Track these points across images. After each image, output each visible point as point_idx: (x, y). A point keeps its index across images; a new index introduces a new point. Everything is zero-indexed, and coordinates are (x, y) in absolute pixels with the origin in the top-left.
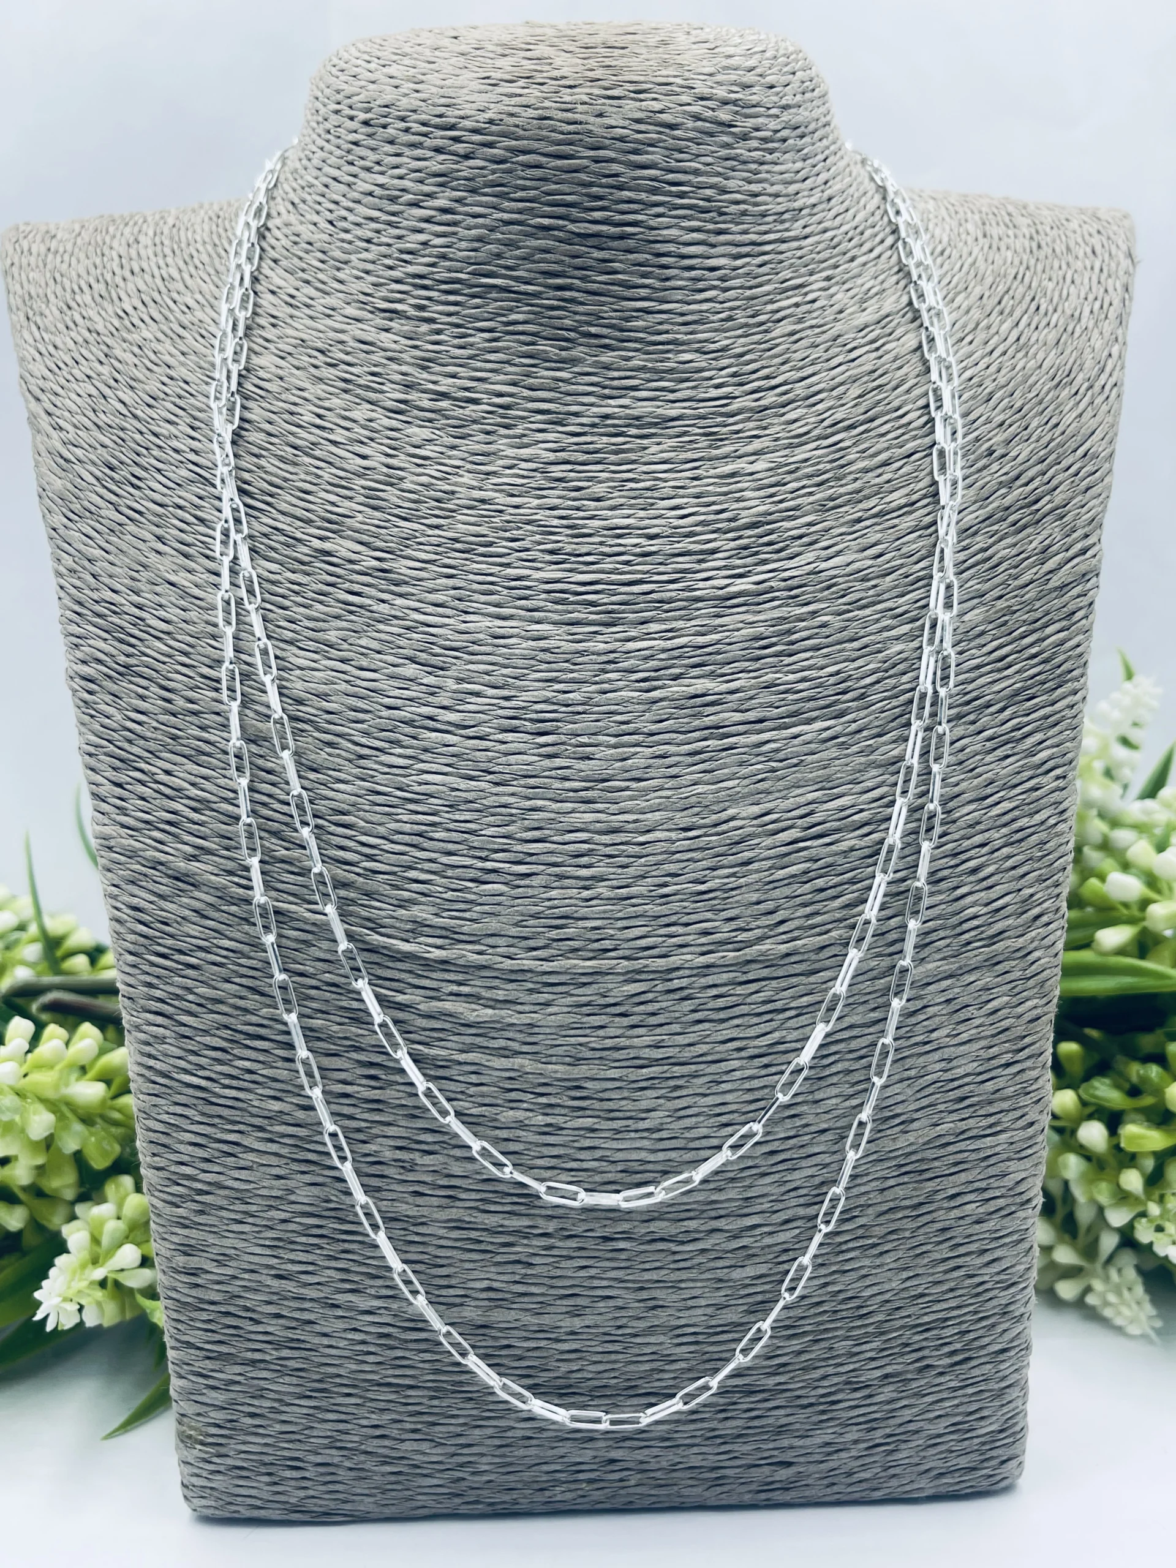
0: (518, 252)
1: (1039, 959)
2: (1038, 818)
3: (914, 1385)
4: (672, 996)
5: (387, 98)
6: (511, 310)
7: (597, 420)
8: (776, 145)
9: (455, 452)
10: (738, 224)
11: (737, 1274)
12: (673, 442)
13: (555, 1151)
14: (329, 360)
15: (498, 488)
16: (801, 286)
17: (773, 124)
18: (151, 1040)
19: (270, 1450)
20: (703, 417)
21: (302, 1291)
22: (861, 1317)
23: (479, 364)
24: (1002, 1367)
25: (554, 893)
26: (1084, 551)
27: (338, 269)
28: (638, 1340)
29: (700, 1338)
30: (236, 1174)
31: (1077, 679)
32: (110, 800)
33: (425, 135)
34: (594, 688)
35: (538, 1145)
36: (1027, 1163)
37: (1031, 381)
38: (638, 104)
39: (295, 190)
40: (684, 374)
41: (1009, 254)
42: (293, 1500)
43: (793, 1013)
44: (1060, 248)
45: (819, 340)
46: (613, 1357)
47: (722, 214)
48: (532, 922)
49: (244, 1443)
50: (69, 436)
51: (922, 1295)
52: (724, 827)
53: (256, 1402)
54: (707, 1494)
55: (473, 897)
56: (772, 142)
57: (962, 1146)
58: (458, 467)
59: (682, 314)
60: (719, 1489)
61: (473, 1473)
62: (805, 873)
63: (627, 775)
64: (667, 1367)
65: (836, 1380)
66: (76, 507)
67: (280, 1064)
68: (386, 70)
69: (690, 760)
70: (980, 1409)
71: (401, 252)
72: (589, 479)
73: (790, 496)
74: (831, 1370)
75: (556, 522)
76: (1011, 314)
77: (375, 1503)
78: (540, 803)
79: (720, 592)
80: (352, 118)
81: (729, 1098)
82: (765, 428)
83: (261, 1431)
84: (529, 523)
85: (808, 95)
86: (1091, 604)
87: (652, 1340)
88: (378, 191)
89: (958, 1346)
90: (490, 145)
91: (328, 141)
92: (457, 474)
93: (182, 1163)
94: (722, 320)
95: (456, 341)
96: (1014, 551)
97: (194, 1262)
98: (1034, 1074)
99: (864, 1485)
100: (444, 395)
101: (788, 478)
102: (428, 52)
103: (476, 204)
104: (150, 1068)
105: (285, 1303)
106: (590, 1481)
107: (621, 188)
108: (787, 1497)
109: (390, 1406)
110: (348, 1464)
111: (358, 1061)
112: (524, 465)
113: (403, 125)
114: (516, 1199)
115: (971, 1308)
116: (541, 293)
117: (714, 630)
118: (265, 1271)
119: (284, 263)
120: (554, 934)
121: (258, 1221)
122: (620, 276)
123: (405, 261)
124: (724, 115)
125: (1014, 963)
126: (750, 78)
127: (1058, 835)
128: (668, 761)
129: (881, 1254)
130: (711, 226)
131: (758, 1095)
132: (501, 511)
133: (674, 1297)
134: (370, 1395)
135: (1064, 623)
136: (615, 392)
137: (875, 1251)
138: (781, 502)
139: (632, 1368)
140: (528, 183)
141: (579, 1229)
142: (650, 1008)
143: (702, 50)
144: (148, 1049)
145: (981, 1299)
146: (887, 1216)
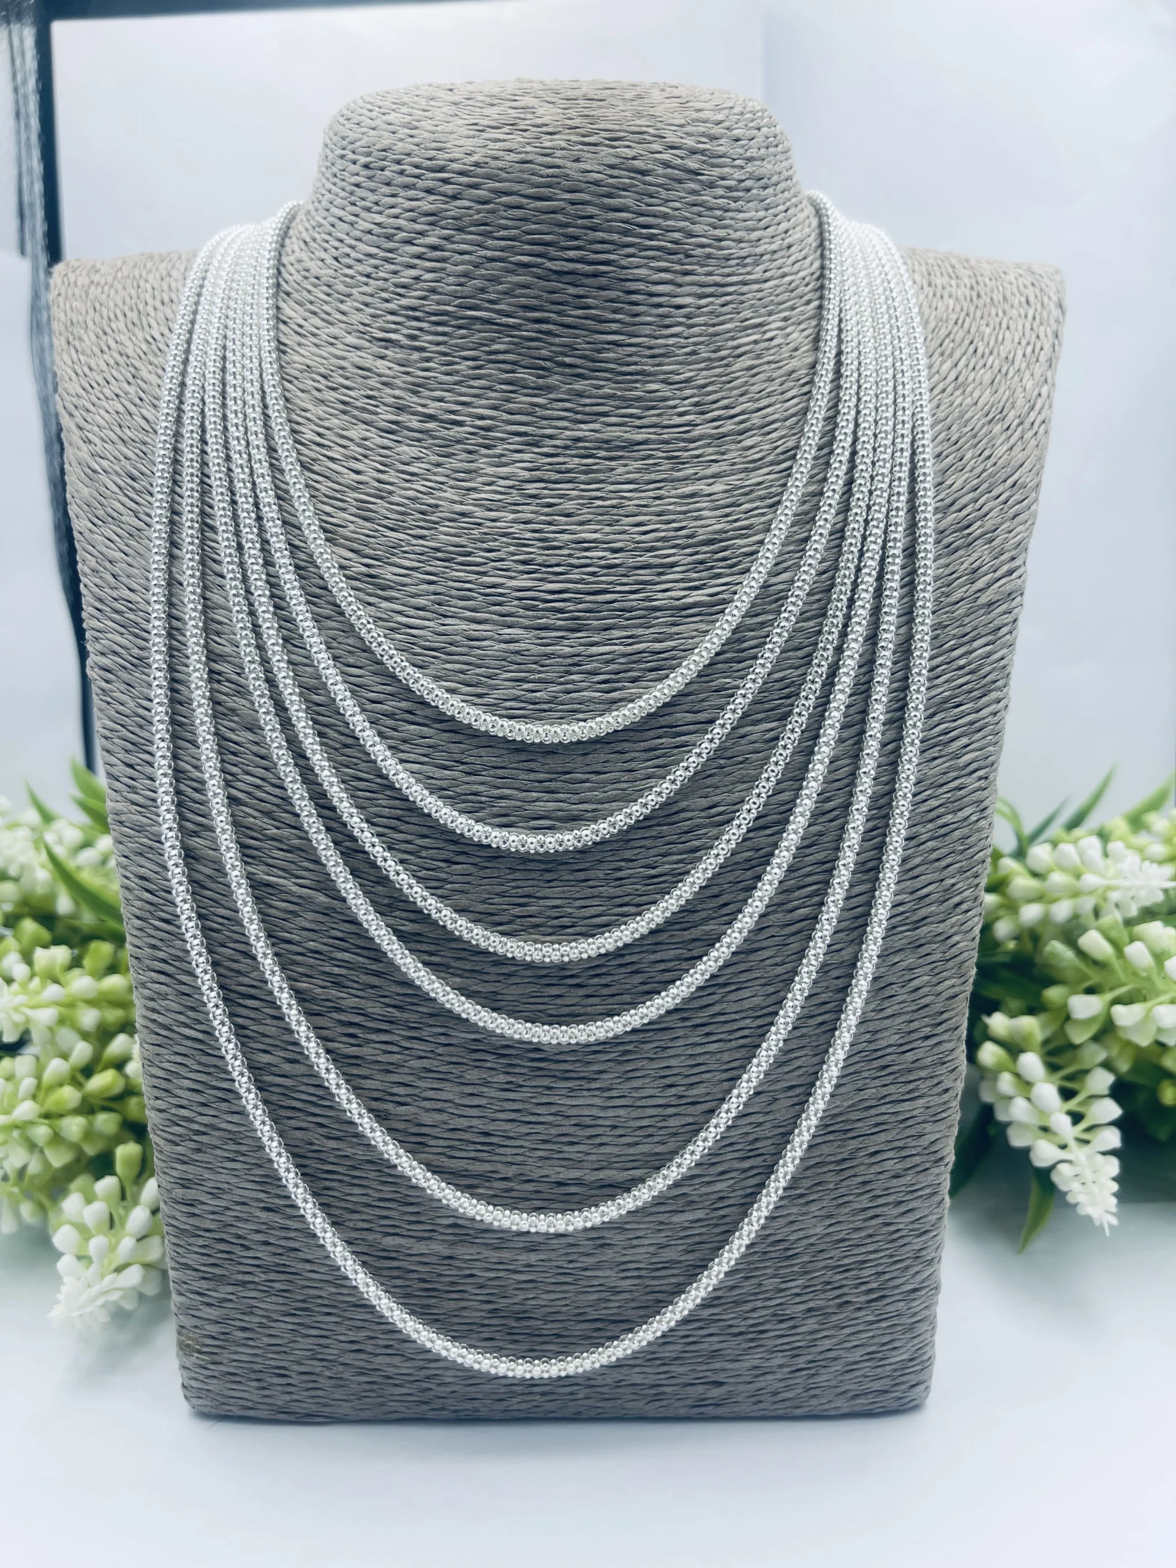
0: (500, 287)
1: (958, 943)
2: (961, 815)
3: (834, 1318)
4: (623, 970)
5: (386, 142)
6: (493, 340)
7: (569, 443)
8: (740, 194)
9: (440, 470)
10: (703, 266)
11: (676, 1219)
12: (638, 465)
13: (515, 1106)
14: (330, 384)
15: (477, 503)
16: (760, 325)
17: (738, 175)
18: (155, 996)
19: (259, 1360)
20: (667, 442)
21: (287, 1222)
22: (788, 1258)
23: (464, 390)
24: (914, 1304)
25: (518, 875)
26: (1010, 573)
27: (342, 302)
28: (588, 1273)
29: (643, 1273)
30: (230, 1118)
31: (999, 689)
32: (122, 779)
33: (418, 177)
34: (559, 687)
35: (500, 1100)
36: (941, 1126)
37: (966, 417)
38: (612, 150)
39: (307, 230)
40: (650, 403)
41: (951, 302)
42: (279, 1403)
43: (733, 987)
44: (997, 297)
45: (775, 375)
46: (565, 1288)
47: (688, 256)
48: (497, 900)
49: (236, 1353)
50: (97, 449)
51: (843, 1240)
52: (675, 818)
53: (246, 1318)
54: (647, 1407)
55: (444, 876)
56: (738, 191)
57: (883, 1109)
58: (442, 483)
59: (650, 348)
60: (658, 1404)
61: (439, 1385)
62: (747, 860)
63: (588, 769)
64: (612, 1298)
65: (764, 1313)
66: (101, 513)
67: (268, 1022)
68: (386, 117)
69: (645, 755)
70: (893, 1340)
71: (396, 286)
72: (561, 496)
73: (743, 516)
74: (759, 1304)
75: (529, 535)
76: (951, 355)
77: (352, 1407)
78: (507, 792)
79: (677, 603)
80: (354, 163)
81: (673, 1062)
82: (723, 454)
83: (251, 1343)
84: (505, 535)
85: (771, 150)
86: (1015, 621)
87: (600, 1273)
88: (377, 230)
89: (874, 1285)
90: (475, 186)
91: (335, 184)
92: (440, 489)
93: (182, 1107)
94: (687, 354)
95: (444, 368)
96: (947, 572)
97: (191, 1194)
98: (950, 1046)
99: (787, 1404)
100: (431, 418)
101: (743, 499)
102: (423, 102)
103: (464, 241)
104: (154, 1021)
105: (273, 1232)
106: (543, 1394)
107: (594, 229)
108: (719, 1411)
109: (366, 1324)
110: (328, 1373)
111: (340, 1021)
112: (502, 482)
113: (398, 167)
114: (479, 1147)
115: (887, 1252)
116: (520, 325)
117: (671, 637)
118: (255, 1204)
119: (295, 295)
120: (517, 911)
121: (249, 1160)
122: (593, 312)
123: (400, 295)
124: (692, 164)
125: (935, 946)
126: (717, 130)
127: (979, 830)
128: (628, 756)
129: (808, 1203)
130: (678, 267)
131: (699, 1060)
132: (479, 524)
133: (621, 1237)
134: (348, 1314)
135: (990, 638)
136: (586, 418)
137: (802, 1201)
138: (736, 521)
139: (582, 1297)
140: (510, 223)
141: (535, 1175)
142: (603, 981)
143: (673, 104)
144: (151, 1004)
145: (896, 1244)
146: (813, 1170)
